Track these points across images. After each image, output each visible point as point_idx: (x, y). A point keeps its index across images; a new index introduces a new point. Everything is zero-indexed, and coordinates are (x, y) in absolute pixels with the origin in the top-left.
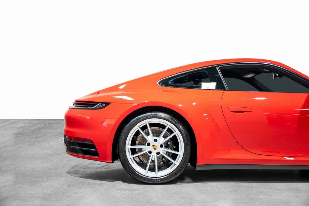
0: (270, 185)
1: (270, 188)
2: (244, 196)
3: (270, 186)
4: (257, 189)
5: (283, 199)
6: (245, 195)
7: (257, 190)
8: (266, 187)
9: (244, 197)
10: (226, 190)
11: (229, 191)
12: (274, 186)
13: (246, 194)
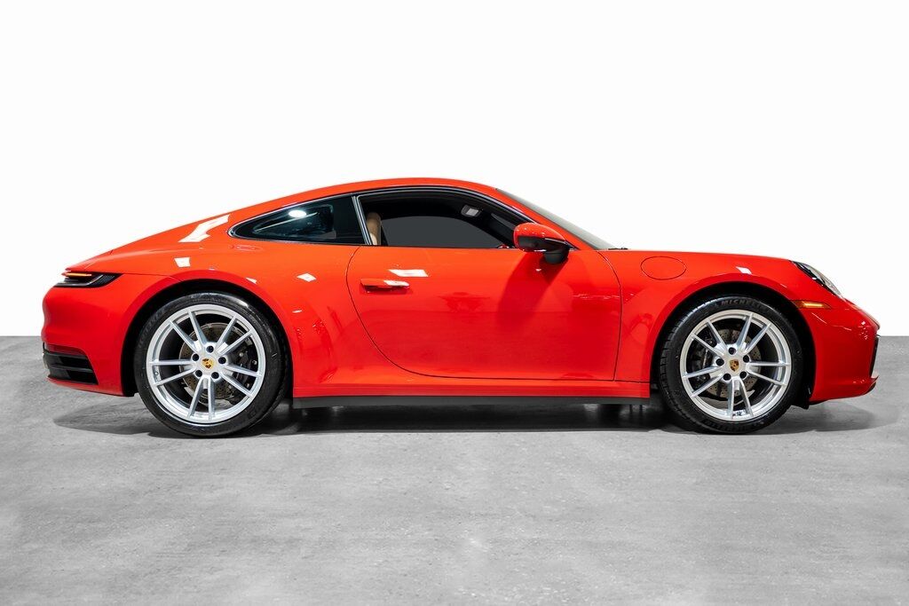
0: (825, 545)
1: (826, 552)
2: (743, 579)
3: (826, 548)
4: (784, 557)
5: (864, 588)
6: (745, 575)
7: (783, 560)
8: (813, 550)
9: (744, 581)
10: (687, 560)
11: (694, 563)
12: (836, 548)
13: (749, 574)
